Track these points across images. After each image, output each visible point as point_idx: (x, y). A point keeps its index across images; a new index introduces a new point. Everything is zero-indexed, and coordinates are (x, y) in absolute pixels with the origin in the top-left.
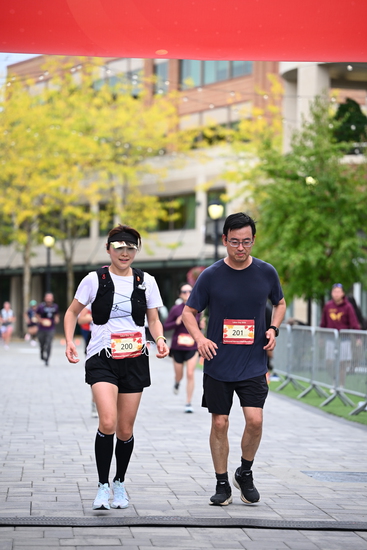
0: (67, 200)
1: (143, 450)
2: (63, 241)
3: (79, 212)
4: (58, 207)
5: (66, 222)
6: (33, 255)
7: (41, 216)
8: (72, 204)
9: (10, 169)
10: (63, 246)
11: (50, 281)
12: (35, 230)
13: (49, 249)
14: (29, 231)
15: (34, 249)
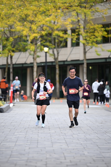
0: (55, 28)
1: (97, 157)
2: (53, 49)
3: (61, 34)
4: (50, 31)
5: (55, 39)
6: (38, 57)
7: (42, 36)
8: (58, 30)
9: (26, 12)
10: (53, 52)
11: (46, 70)
12: (39, 44)
13: (46, 53)
14: (36, 44)
15: (38, 54)
